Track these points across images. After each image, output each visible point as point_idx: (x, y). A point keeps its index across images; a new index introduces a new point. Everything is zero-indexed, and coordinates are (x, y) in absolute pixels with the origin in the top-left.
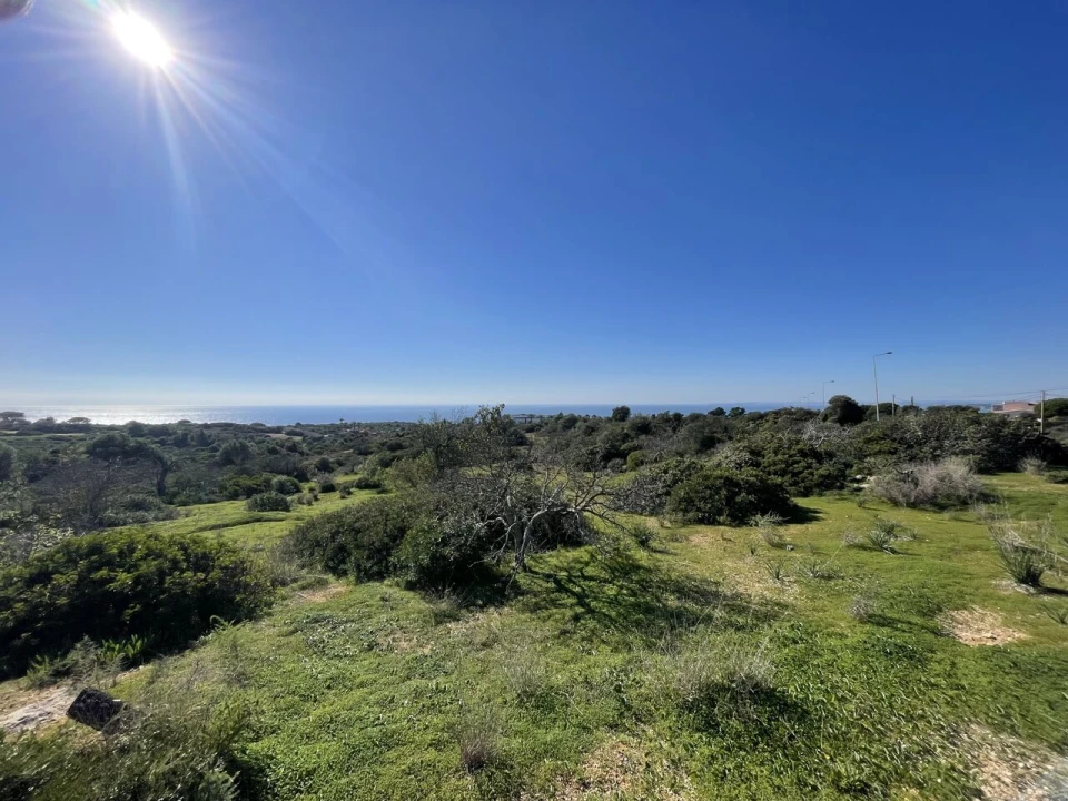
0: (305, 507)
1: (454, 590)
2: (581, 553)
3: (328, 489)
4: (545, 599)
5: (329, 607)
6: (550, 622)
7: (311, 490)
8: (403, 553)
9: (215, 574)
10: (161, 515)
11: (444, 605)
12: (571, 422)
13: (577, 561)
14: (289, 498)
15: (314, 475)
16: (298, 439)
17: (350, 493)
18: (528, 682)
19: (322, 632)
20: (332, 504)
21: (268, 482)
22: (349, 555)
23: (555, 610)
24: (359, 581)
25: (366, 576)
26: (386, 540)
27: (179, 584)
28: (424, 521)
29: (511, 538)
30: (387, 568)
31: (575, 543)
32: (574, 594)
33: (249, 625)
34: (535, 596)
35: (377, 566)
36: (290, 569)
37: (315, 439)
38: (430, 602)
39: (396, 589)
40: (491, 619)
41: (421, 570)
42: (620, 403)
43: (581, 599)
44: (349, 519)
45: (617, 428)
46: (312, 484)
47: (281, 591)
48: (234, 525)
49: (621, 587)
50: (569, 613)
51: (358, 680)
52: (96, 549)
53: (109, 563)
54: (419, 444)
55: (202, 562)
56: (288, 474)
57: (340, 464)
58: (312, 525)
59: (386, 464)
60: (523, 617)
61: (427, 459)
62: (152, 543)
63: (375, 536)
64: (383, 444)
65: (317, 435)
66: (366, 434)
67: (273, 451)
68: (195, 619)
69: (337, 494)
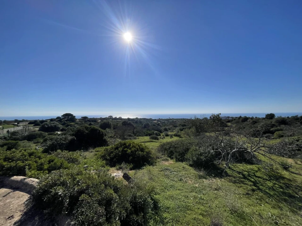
0: (162, 140)
1: (205, 169)
2: (254, 167)
3: (167, 135)
4: (238, 180)
5: (169, 167)
6: (241, 189)
7: (163, 135)
8: (188, 156)
9: (145, 153)
10: (134, 138)
11: (201, 174)
12: (245, 119)
13: (252, 170)
14: (158, 137)
15: (164, 132)
16: (159, 122)
17: (172, 137)
18: (234, 207)
19: (167, 173)
20: (168, 140)
21: (153, 132)
22: (174, 154)
23: (243, 185)
24: (176, 161)
25: (178, 160)
26: (183, 151)
27: (138, 154)
28: (194, 147)
29: (224, 157)
30: (184, 159)
31: (250, 162)
32: (251, 181)
33: (151, 166)
34: (234, 178)
35: (181, 158)
36: (159, 155)
37: (163, 123)
38: (197, 171)
39: (187, 165)
40: (218, 182)
41: (194, 161)
43: (255, 184)
44: (173, 144)
45: (269, 122)
46: (163, 134)
47: (158, 160)
48: (147, 142)
49: (275, 184)
50: (249, 188)
51: (178, 188)
52: (125, 144)
53: (126, 147)
54: (191, 125)
55: (142, 150)
56: (158, 131)
57: (169, 129)
58: (164, 144)
59: (181, 130)
60: (229, 184)
61: (193, 129)
62: (134, 144)
63: (180, 150)
64: (180, 124)
65: (164, 122)
66: (175, 122)
67: (154, 125)
68: (141, 162)
69: (169, 137)
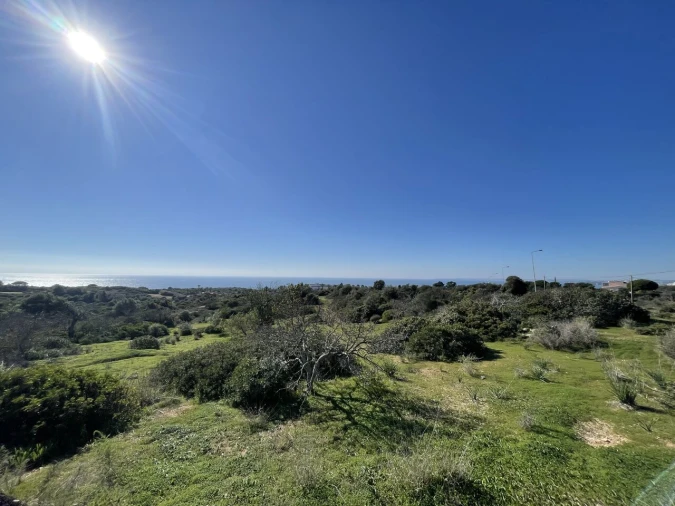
0: (170, 346)
1: (265, 410)
2: (350, 382)
3: (187, 333)
4: (325, 415)
5: (177, 422)
6: (328, 431)
7: (176, 333)
8: (232, 382)
9: (101, 399)
10: (69, 351)
11: (257, 420)
12: (348, 290)
13: (348, 387)
14: (159, 340)
15: (178, 323)
16: (170, 298)
17: (201, 336)
18: (310, 478)
19: (172, 440)
20: (187, 345)
21: (146, 328)
22: (196, 382)
23: (332, 423)
24: (202, 401)
25: (207, 397)
26: (221, 372)
27: (74, 406)
28: (246, 360)
29: (304, 371)
30: (221, 392)
31: (346, 374)
32: (344, 411)
33: (121, 435)
34: (319, 412)
35: (214, 391)
36: (154, 392)
37: (180, 299)
38: (249, 417)
39: (226, 407)
40: (289, 430)
41: (244, 394)
42: (379, 277)
43: (349, 414)
44: (198, 357)
45: (375, 294)
46: (177, 329)
47: (148, 409)
48: (120, 359)
49: (375, 406)
50: (341, 425)
51: (194, 478)
52: (18, 381)
53: (26, 391)
54: (249, 304)
55: (92, 390)
56: (161, 322)
57: (196, 315)
58: (173, 361)
59: (226, 316)
60: (310, 428)
61: (253, 314)
62: (57, 377)
63: (215, 370)
64: (225, 303)
65: (181, 295)
66: (215, 295)
67: (152, 306)
68: (84, 430)
69: (193, 337)
